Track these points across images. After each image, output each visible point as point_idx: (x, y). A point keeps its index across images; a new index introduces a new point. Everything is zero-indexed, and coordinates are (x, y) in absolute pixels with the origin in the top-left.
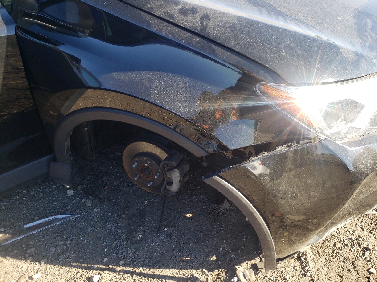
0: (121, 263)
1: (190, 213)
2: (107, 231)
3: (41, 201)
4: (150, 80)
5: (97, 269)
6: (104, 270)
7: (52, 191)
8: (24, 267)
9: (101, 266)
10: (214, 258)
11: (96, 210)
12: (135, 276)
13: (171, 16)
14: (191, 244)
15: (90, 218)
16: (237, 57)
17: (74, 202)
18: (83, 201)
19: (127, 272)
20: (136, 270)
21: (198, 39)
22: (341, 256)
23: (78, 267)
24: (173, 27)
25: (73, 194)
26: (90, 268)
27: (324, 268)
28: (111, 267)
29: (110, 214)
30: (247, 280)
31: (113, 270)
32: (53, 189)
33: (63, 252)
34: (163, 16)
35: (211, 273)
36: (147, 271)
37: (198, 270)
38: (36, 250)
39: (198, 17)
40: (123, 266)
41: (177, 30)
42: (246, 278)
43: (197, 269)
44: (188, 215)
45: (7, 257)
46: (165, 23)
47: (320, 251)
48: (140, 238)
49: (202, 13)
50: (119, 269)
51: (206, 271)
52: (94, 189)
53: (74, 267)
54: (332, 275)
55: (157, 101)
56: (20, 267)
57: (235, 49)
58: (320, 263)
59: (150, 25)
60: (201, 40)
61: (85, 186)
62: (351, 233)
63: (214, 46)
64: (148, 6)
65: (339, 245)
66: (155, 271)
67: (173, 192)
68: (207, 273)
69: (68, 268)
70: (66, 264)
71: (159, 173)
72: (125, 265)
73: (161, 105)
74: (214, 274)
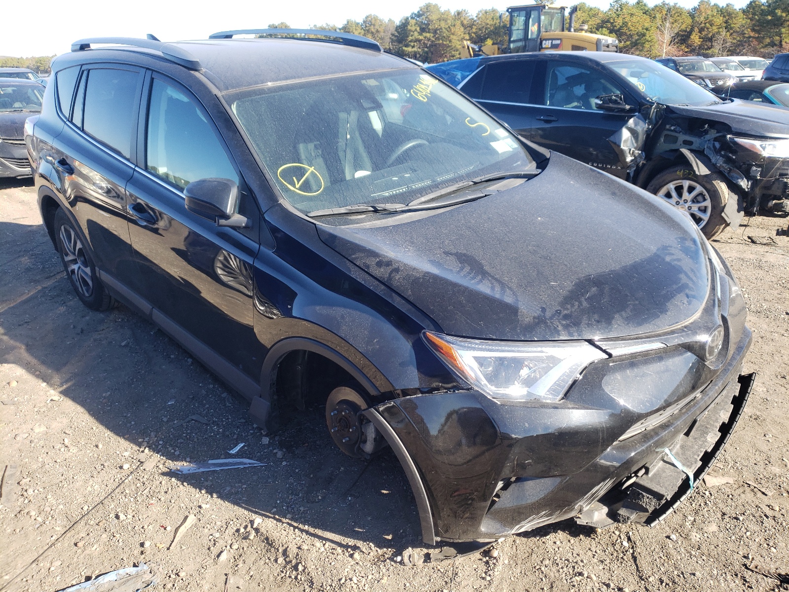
0: (289, 516)
1: (386, 490)
2: (287, 486)
3: (232, 442)
4: (343, 317)
5: (263, 515)
6: (269, 517)
7: (247, 436)
8: (196, 496)
9: (268, 514)
10: (390, 537)
11: (284, 463)
12: (297, 530)
13: (368, 267)
14: (369, 518)
15: (276, 470)
16: (409, 306)
17: (266, 451)
18: (275, 451)
19: (291, 525)
20: (301, 526)
21: (383, 287)
22: (543, 573)
23: (245, 509)
24: (367, 276)
25: (267, 442)
26: (256, 513)
27: (512, 579)
28: (277, 517)
29: (297, 471)
30: (410, 562)
31: (278, 520)
32: (249, 434)
33: (237, 493)
34: (362, 266)
35: (378, 549)
36: (311, 530)
37: (365, 543)
38: (212, 485)
39: (389, 269)
40: (290, 519)
41: (369, 278)
42: (411, 559)
43: (364, 541)
44: (383, 491)
45: (185, 484)
46: (361, 272)
47: (519, 562)
48: (318, 499)
49: (395, 266)
50: (284, 520)
51: (373, 546)
52: (292, 443)
53: (243, 507)
54: (518, 587)
55: (343, 335)
56: (193, 495)
57: (409, 299)
58: (511, 572)
59: (350, 271)
60: (385, 288)
61: (283, 438)
62: (575, 555)
63: (394, 294)
64: (354, 256)
65: (547, 562)
66: (319, 532)
67: (368, 454)
68: (373, 549)
69: (236, 507)
70: (236, 503)
71: (356, 426)
72: (291, 519)
73: (345, 339)
74: (380, 552)
